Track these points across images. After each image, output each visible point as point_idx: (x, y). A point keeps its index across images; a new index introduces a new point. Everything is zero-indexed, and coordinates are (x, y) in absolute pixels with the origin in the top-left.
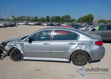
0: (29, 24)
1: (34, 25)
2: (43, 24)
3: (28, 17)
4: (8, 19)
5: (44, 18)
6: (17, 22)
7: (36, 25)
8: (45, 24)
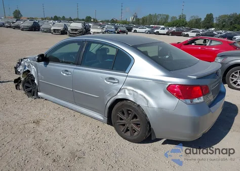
0: (156, 31)
1: (167, 34)
2: (186, 33)
3: (165, 17)
4: (125, 20)
5: (201, 19)
6: (134, 27)
7: (171, 34)
8: (192, 32)
